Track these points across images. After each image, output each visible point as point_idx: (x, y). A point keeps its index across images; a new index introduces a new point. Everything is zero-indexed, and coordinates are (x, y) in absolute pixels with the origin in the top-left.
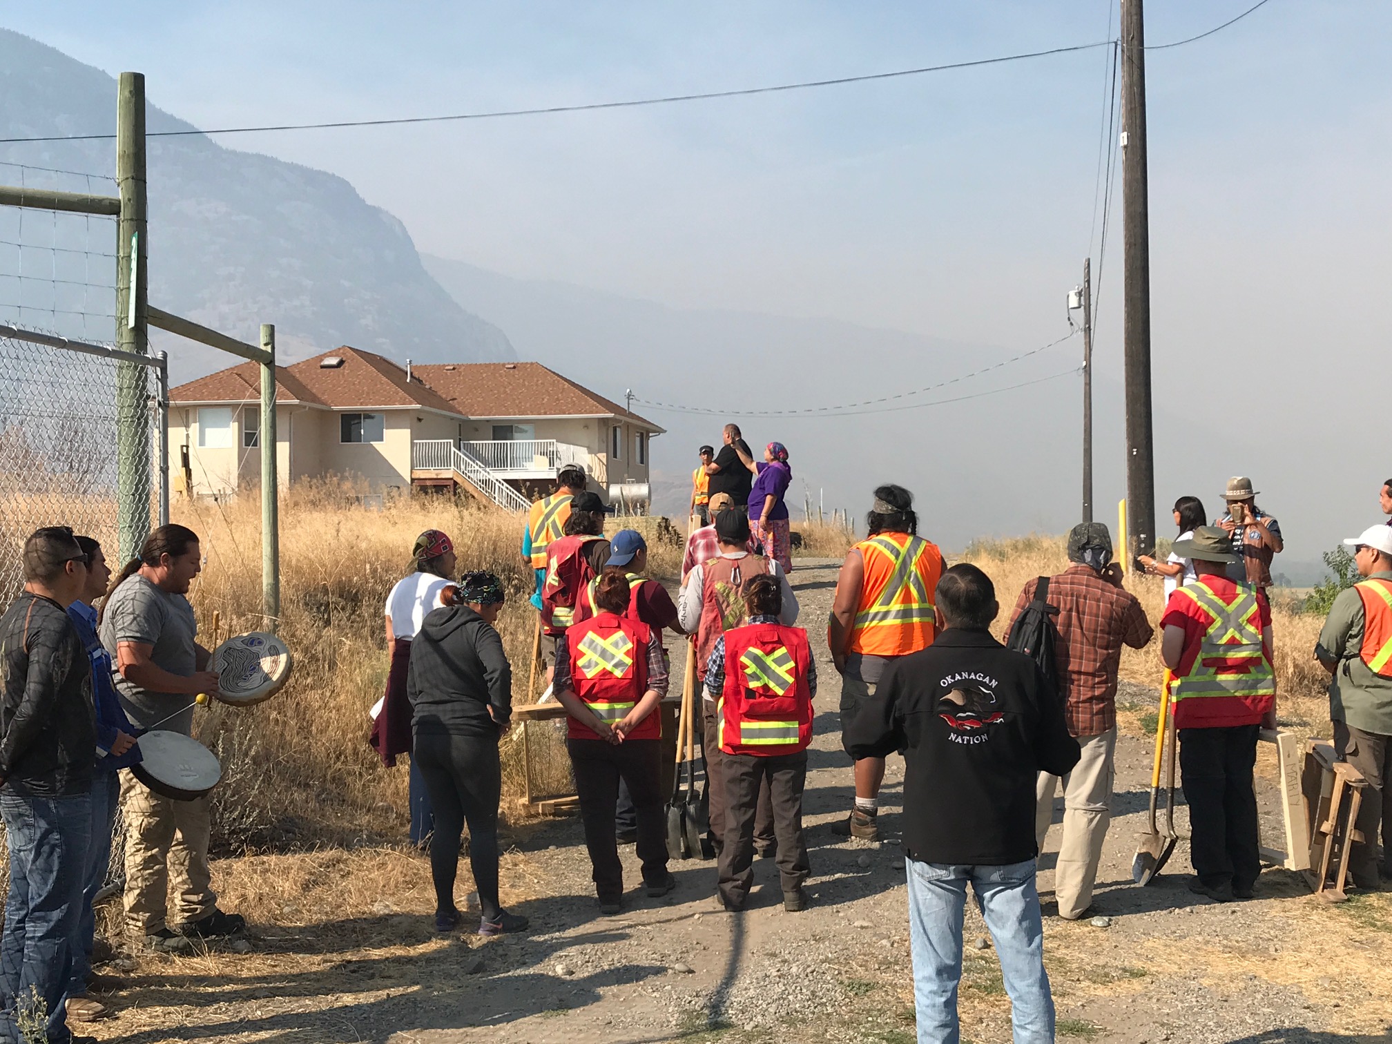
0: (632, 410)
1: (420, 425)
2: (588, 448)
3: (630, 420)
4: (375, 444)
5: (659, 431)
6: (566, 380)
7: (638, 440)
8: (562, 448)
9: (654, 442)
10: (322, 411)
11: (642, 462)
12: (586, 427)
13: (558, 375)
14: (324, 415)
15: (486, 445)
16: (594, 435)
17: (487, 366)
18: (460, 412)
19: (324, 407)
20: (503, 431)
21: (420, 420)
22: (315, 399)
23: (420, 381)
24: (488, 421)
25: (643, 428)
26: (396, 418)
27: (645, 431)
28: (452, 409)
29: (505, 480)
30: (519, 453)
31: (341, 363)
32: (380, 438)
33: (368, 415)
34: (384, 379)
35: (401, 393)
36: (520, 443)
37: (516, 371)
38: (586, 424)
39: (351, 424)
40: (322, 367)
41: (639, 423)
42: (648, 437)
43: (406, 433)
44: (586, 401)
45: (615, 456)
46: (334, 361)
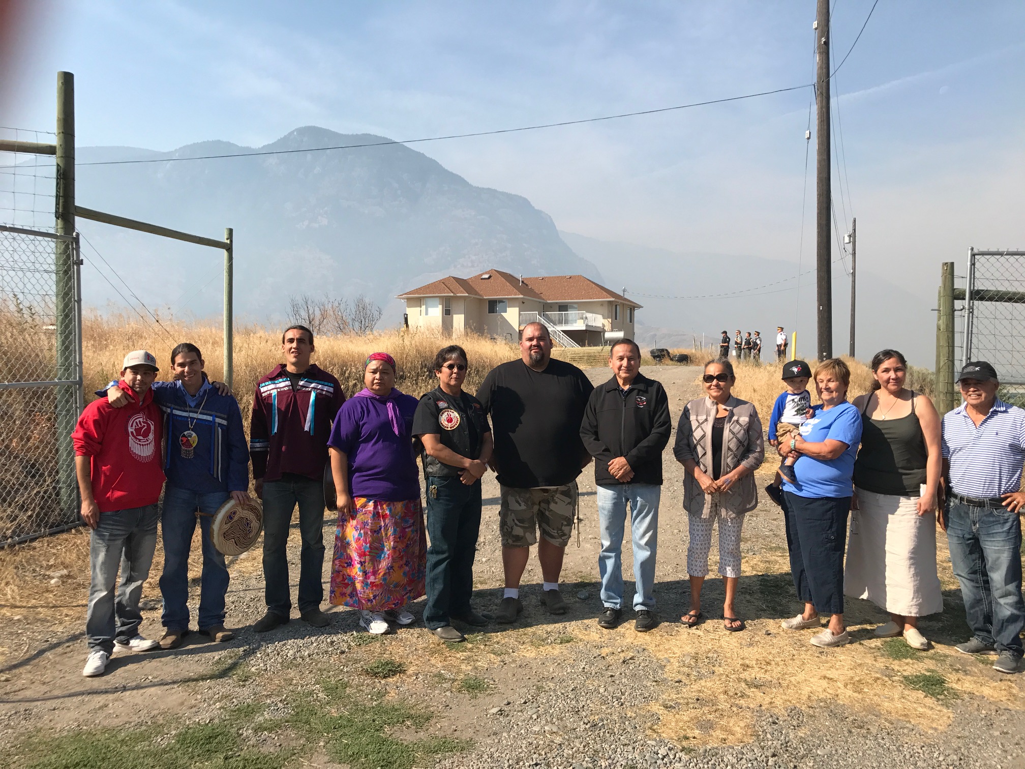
0: (625, 297)
1: (523, 305)
2: (602, 315)
3: (624, 302)
4: (503, 314)
5: (640, 307)
6: (593, 282)
7: (629, 311)
8: (589, 315)
9: (637, 312)
10: (481, 299)
11: (631, 322)
12: (602, 305)
13: (590, 281)
14: (481, 301)
15: (554, 314)
16: (605, 310)
17: (558, 277)
18: (544, 299)
19: (481, 298)
20: (563, 307)
21: (523, 303)
22: (476, 293)
23: (527, 285)
24: (557, 303)
25: (631, 305)
26: (512, 302)
27: (633, 307)
28: (540, 298)
29: (562, 331)
30: (570, 318)
31: (490, 277)
32: (506, 312)
33: (501, 301)
34: (508, 284)
35: (515, 290)
36: (572, 313)
37: (571, 280)
38: (602, 304)
39: (493, 306)
40: (482, 279)
41: (629, 303)
42: (634, 310)
43: (517, 309)
44: (602, 293)
45: (616, 319)
46: (486, 276)
